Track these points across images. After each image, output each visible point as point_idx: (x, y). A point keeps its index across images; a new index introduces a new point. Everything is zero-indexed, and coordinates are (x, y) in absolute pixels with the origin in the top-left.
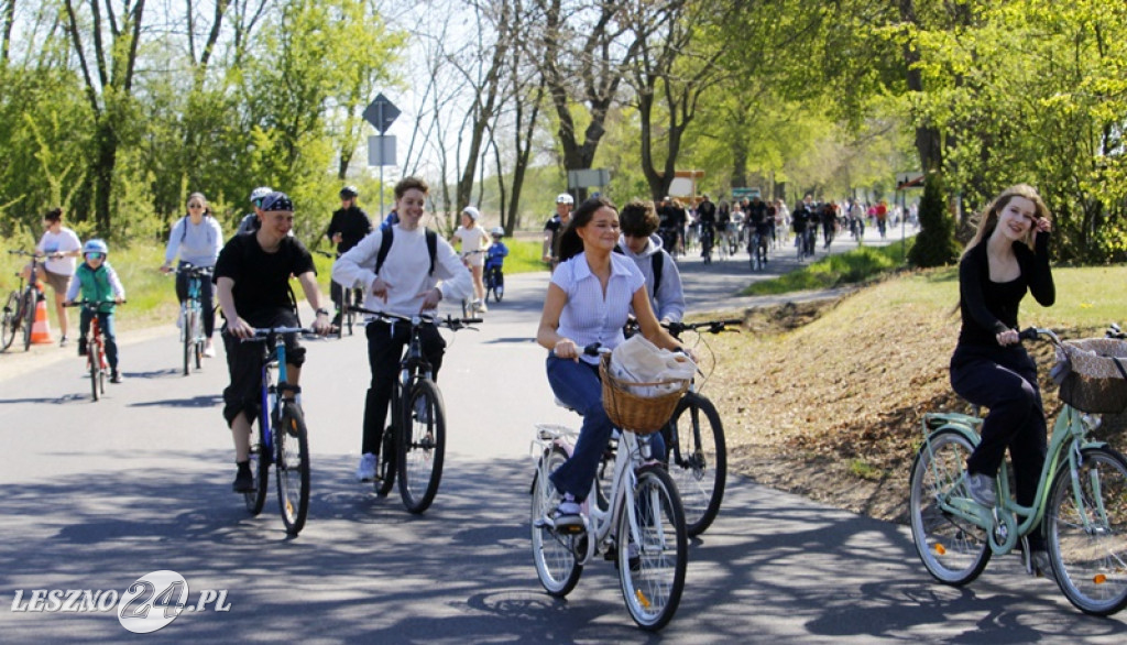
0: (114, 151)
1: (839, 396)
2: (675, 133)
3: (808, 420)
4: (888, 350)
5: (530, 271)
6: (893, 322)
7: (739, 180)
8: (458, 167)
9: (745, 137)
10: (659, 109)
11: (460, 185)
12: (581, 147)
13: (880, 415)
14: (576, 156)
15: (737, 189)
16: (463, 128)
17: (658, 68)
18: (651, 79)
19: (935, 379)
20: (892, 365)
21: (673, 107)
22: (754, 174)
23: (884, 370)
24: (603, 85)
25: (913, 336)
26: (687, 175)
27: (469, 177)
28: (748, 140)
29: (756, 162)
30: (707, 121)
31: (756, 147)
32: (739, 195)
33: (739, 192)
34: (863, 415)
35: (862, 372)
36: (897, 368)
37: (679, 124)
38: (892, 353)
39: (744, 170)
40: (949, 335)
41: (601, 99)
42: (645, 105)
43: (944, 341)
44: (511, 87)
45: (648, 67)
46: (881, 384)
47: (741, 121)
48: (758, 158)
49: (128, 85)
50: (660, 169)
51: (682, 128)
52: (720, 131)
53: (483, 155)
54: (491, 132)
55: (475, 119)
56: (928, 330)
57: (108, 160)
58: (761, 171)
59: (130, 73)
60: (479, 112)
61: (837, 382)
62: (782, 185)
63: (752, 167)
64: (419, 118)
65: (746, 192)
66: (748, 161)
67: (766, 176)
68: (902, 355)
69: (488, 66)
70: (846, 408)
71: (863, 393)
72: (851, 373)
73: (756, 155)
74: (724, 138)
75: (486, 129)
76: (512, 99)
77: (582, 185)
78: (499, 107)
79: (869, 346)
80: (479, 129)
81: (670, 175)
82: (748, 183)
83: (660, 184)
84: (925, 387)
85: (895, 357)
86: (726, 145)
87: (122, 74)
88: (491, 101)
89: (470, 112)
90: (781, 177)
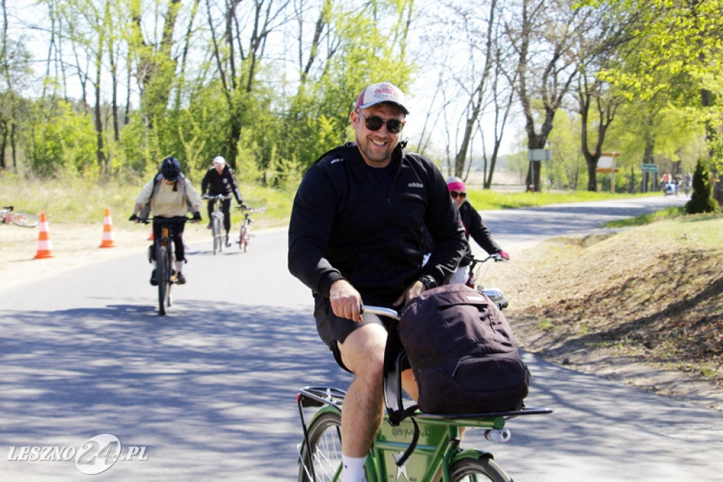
0: (240, 129)
1: (574, 284)
2: (602, 130)
3: (549, 298)
4: (609, 259)
5: (490, 209)
6: (621, 244)
7: (648, 158)
8: (456, 147)
9: (652, 133)
10: (593, 114)
11: (458, 156)
12: (538, 136)
13: (585, 296)
14: (536, 142)
15: (647, 165)
16: (459, 122)
17: (593, 90)
18: (588, 96)
19: (621, 276)
20: (607, 268)
21: (602, 113)
22: (660, 156)
23: (602, 271)
24: (553, 98)
25: (627, 252)
26: (610, 155)
27: (463, 152)
28: (654, 135)
29: (660, 149)
30: (628, 123)
31: (659, 139)
32: (646, 168)
33: (645, 166)
34: (578, 295)
35: (591, 272)
36: (608, 270)
37: (604, 123)
38: (610, 261)
39: (652, 153)
40: (644, 251)
41: (551, 106)
42: (584, 112)
43: (640, 255)
44: (492, 97)
45: (586, 88)
46: (596, 279)
47: (651, 123)
48: (661, 146)
49: (249, 90)
50: (593, 152)
51: (606, 126)
52: (637, 129)
53: (472, 138)
54: (479, 121)
55: (468, 115)
56: (635, 248)
57: (236, 134)
58: (664, 154)
59: (250, 83)
60: (471, 112)
61: (578, 277)
62: (679, 163)
63: (657, 152)
64: (428, 115)
65: (650, 167)
66: (656, 147)
67: (667, 157)
68: (615, 262)
69: (477, 84)
70: (571, 292)
71: (586, 283)
72: (586, 272)
73: (659, 144)
74: (639, 133)
75: (476, 123)
76: (493, 104)
77: (536, 159)
78: (483, 109)
79: (604, 257)
80: (470, 122)
81: (598, 155)
82: (655, 162)
83: (592, 160)
84: (614, 281)
85: (611, 263)
86: (640, 137)
87: (245, 83)
88: (479, 106)
89: (464, 112)
90: (675, 158)
